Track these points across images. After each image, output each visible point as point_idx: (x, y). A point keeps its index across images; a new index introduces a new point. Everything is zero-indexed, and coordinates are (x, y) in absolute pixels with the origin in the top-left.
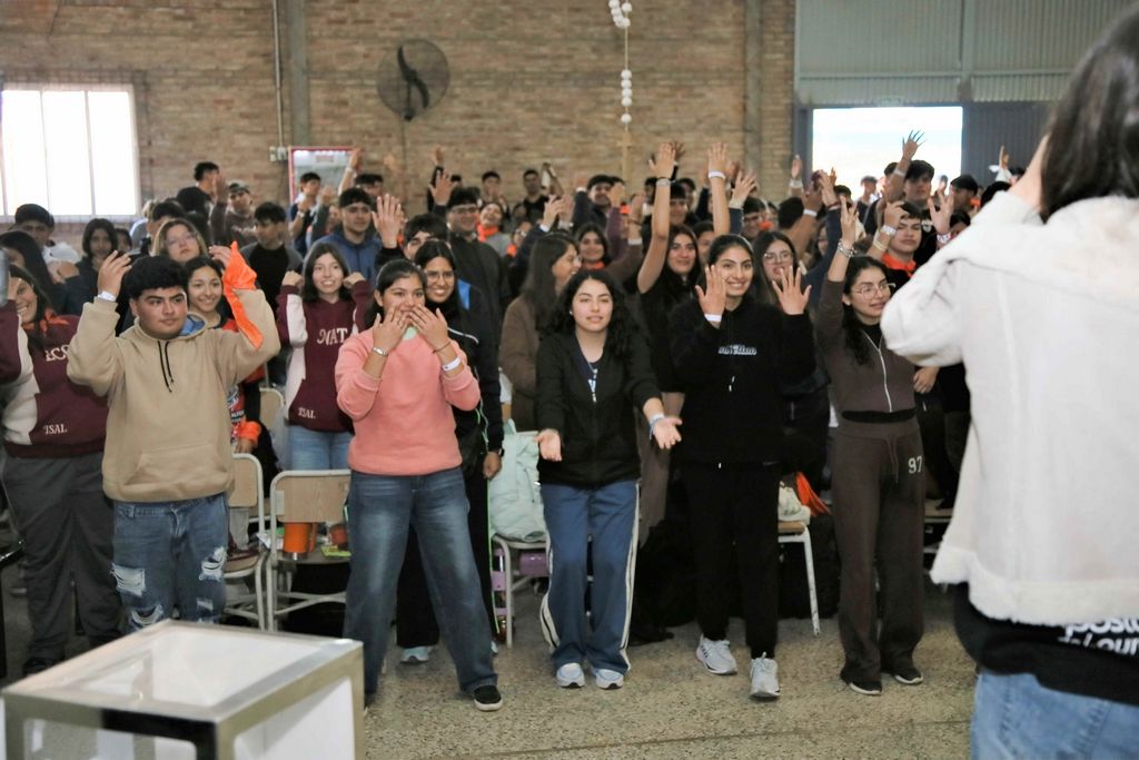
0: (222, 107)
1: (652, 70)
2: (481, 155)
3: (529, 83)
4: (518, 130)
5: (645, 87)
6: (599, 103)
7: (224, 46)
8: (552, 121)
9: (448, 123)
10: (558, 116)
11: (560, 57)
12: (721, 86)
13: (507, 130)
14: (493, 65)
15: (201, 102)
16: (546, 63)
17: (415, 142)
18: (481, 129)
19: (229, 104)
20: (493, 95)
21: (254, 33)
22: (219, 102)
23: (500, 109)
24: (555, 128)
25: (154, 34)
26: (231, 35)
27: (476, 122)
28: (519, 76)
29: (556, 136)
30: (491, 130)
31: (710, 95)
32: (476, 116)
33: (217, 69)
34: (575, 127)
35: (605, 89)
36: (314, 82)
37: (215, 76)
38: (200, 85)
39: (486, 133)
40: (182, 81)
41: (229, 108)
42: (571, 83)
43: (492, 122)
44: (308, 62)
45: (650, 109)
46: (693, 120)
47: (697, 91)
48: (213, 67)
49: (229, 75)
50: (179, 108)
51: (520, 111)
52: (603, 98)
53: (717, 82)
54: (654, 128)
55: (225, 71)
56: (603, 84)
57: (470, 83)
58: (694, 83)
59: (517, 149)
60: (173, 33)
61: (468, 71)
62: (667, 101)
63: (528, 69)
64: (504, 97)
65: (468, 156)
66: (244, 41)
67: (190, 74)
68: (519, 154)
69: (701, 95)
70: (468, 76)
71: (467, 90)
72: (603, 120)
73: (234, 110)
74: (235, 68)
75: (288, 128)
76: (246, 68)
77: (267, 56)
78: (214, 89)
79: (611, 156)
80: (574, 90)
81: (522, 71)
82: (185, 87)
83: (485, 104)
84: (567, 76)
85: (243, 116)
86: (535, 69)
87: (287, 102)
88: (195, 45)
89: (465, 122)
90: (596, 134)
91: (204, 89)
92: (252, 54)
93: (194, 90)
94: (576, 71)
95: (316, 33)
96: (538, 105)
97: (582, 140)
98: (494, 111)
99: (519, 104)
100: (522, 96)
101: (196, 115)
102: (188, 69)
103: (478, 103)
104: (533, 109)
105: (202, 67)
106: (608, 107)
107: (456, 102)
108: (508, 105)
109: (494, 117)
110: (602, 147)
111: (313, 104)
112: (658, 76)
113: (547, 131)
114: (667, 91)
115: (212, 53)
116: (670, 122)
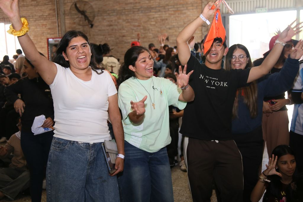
0: (44, 27)
1: (167, 5)
2: (112, 39)
3: (126, 13)
4: (124, 29)
5: (165, 12)
6: (149, 18)
7: (44, 8)
8: (134, 26)
9: (103, 28)
10: (137, 24)
11: (136, 3)
12: (193, 9)
13: (120, 30)
14: (116, 7)
15: (39, 25)
16: (132, 5)
17: (94, 35)
18: (112, 30)
19: (46, 25)
20: (115, 18)
21: (51, 3)
22: (43, 25)
23: (118, 22)
24: (135, 28)
25: (27, 6)
26: (45, 4)
27: (111, 27)
28: (124, 11)
29: (135, 31)
30: (116, 30)
31: (189, 13)
32: (111, 25)
33: (42, 15)
34: (142, 28)
35: (151, 13)
36: (66, 17)
37: (42, 17)
38: (38, 20)
39: (114, 31)
40: (35, 19)
41: (46, 27)
42: (140, 12)
43: (116, 27)
44: (64, 11)
45: (167, 19)
46: (182, 23)
47: (184, 12)
48: (41, 14)
49: (45, 17)
50: (34, 28)
51: (124, 23)
52: (151, 17)
53: (191, 8)
54: (168, 27)
55: (44, 15)
56: (150, 12)
57: (109, 14)
58: (182, 9)
59: (124, 36)
60: (32, 5)
61: (109, 10)
62: (172, 16)
63: (126, 8)
64: (119, 19)
65: (109, 39)
66: (49, 6)
67: (36, 17)
68: (124, 38)
69: (185, 13)
70: (108, 12)
71: (108, 17)
72: (151, 25)
73: (47, 27)
74: (46, 14)
75: (60, 32)
76: (49, 14)
77: (54, 10)
78: (42, 21)
79: (154, 38)
80: (141, 14)
81: (125, 9)
82: (35, 21)
83: (114, 21)
84: (139, 10)
85: (49, 29)
86: (129, 8)
87: (59, 24)
88: (37, 8)
89: (108, 28)
90: (149, 30)
91: (39, 21)
92: (51, 10)
93: (37, 22)
94: (142, 8)
95: (66, 2)
96: (130, 20)
97: (144, 32)
98: (116, 23)
99: (124, 20)
100: (124, 17)
101: (38, 30)
102: (36, 16)
103: (112, 21)
104: (128, 22)
105: (39, 15)
106: (153, 20)
107: (105, 21)
108: (120, 21)
109: (116, 25)
110: (151, 35)
111: (66, 24)
112: (170, 7)
113: (133, 29)
114: (173, 12)
115: (41, 10)
116: (174, 24)
